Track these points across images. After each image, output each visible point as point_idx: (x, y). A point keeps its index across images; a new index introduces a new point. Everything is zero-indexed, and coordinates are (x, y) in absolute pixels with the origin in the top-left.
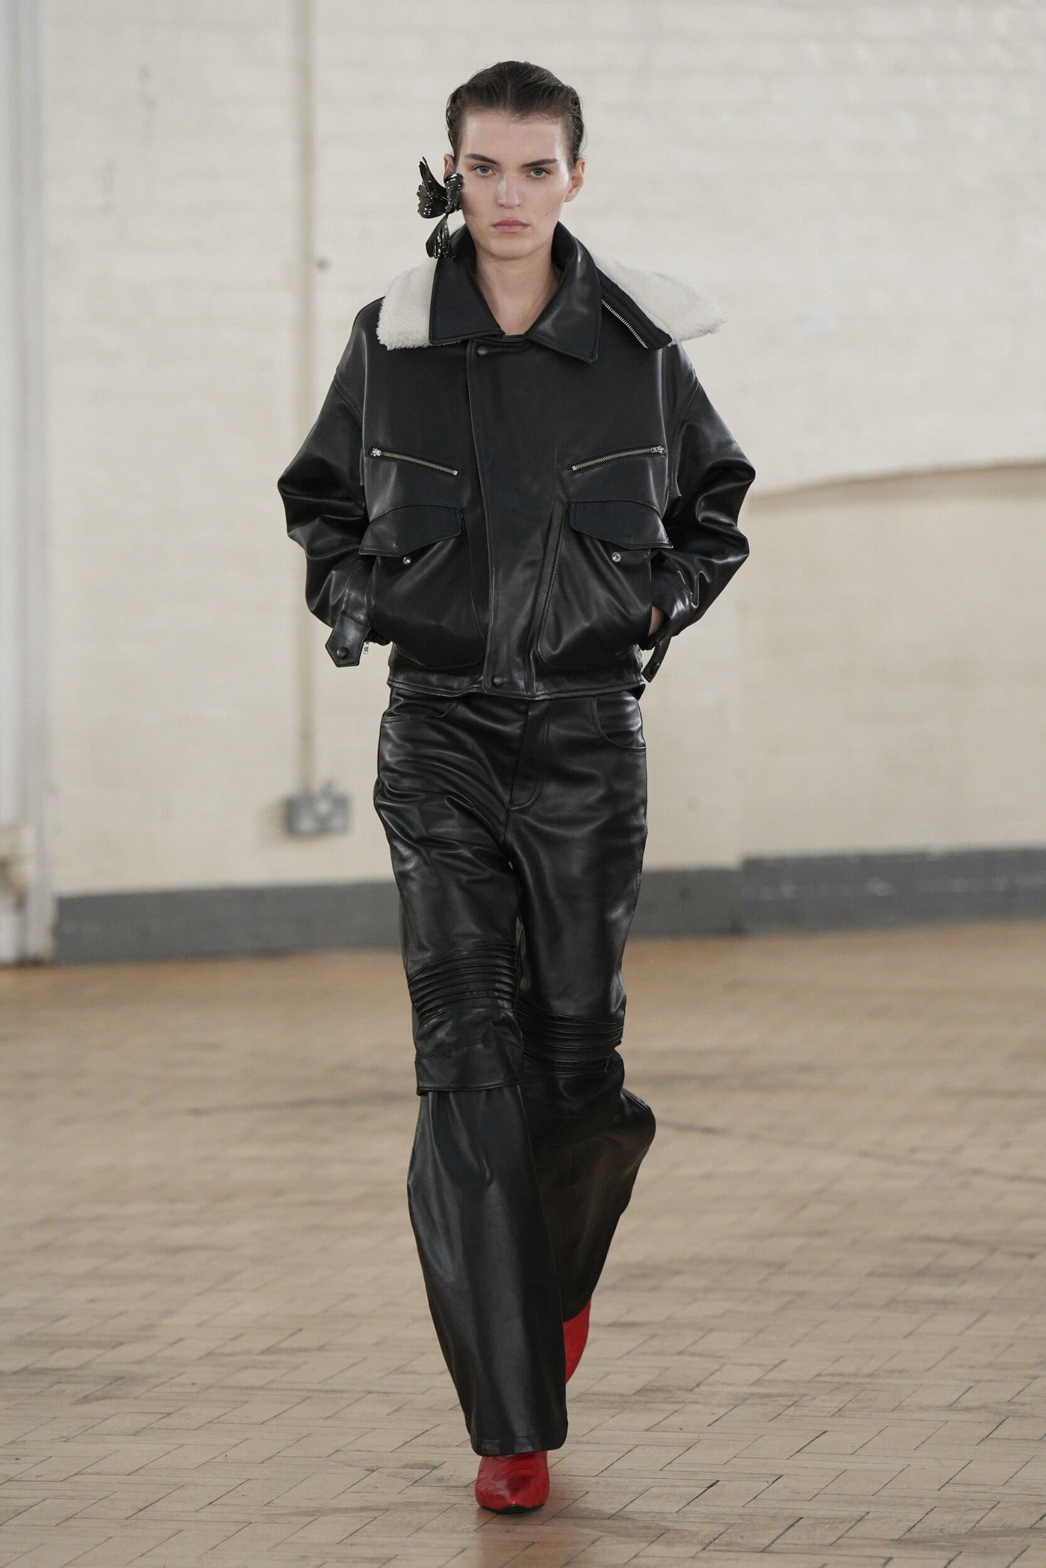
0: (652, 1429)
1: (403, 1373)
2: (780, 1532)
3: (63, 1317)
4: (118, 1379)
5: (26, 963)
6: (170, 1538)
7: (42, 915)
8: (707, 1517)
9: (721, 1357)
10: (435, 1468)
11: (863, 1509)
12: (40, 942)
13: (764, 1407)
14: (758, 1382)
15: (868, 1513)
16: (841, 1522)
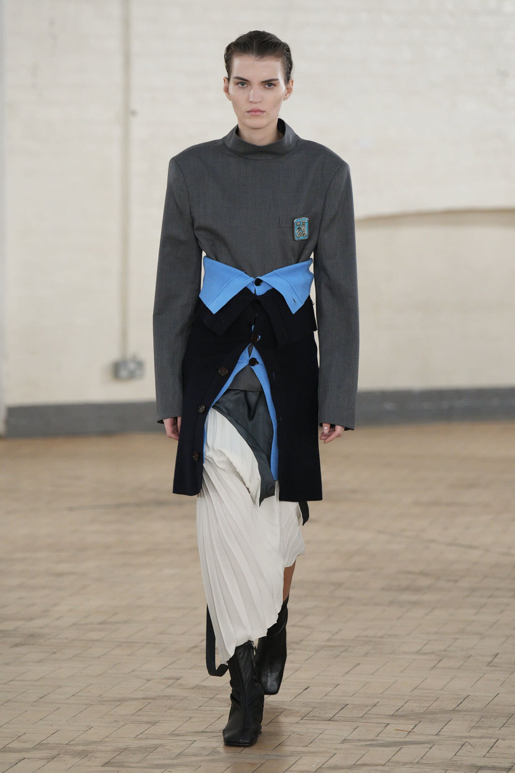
2: (337, 711)
4: (32, 636)
6: (54, 711)
8: (304, 703)
9: (312, 628)
10: (178, 679)
11: (376, 700)
14: (329, 640)
15: (378, 702)
16: (366, 707)
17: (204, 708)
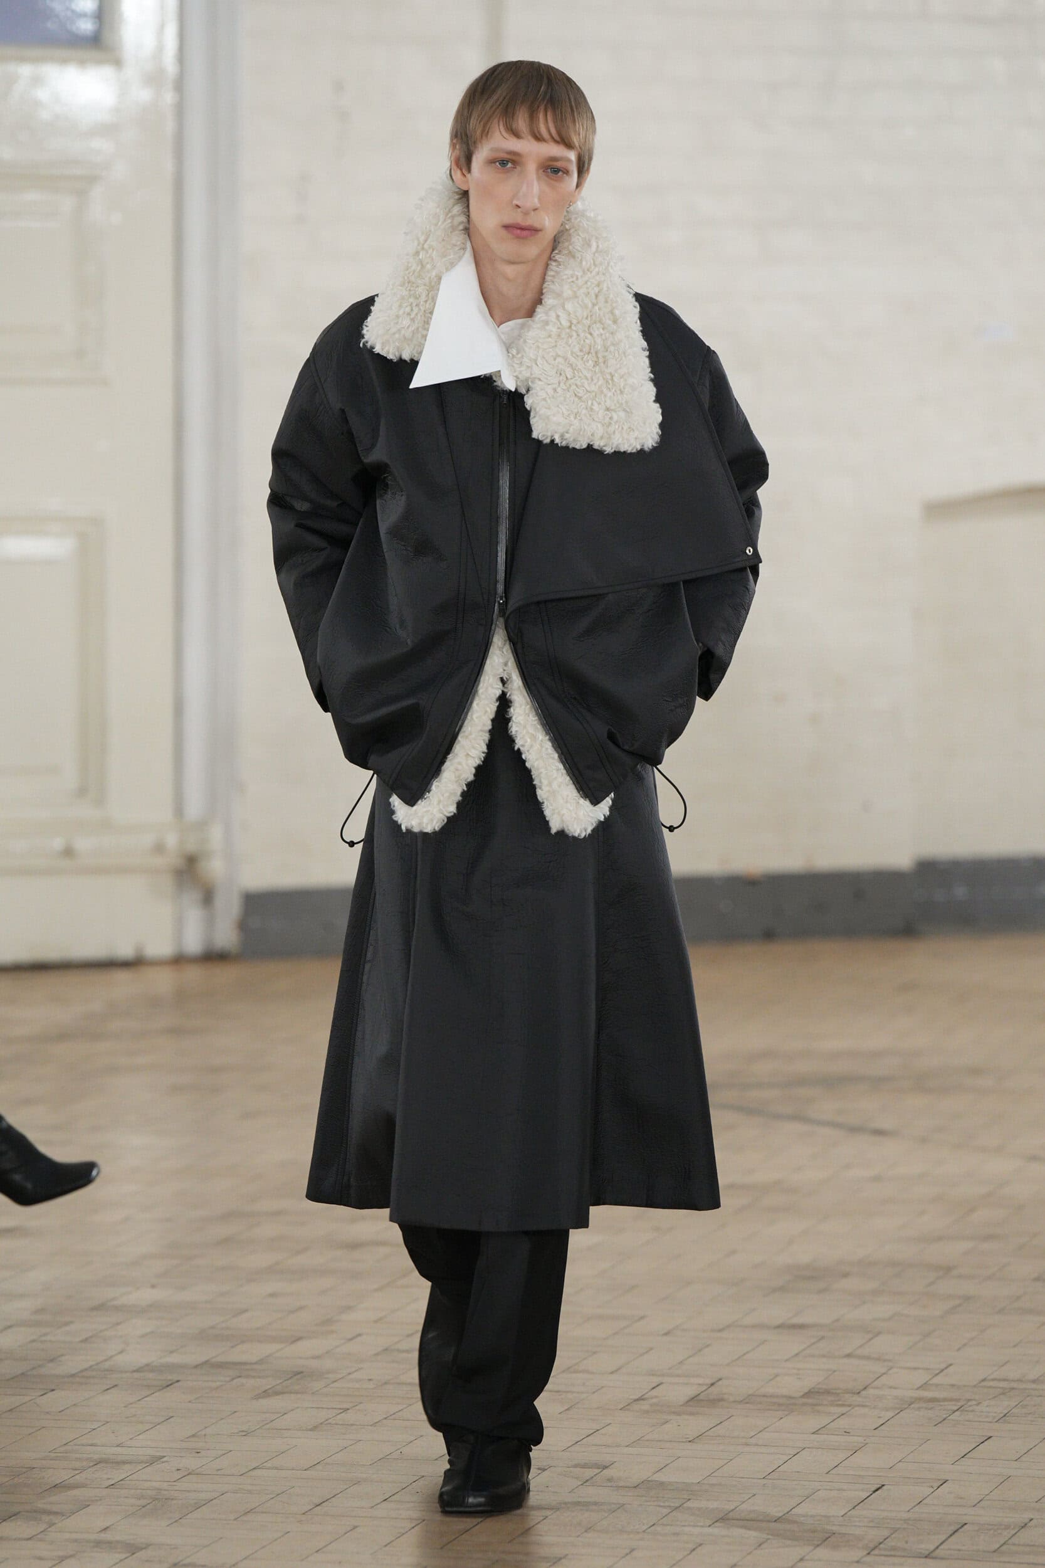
0: (820, 1432)
1: (575, 1372)
2: (944, 1537)
3: (246, 1311)
4: (298, 1374)
5: (213, 957)
6: (346, 1533)
7: (229, 909)
8: (872, 1521)
9: (889, 1361)
10: (605, 1467)
11: (1027, 1516)
12: (226, 936)
13: (929, 1411)
14: (924, 1386)
15: (1031, 1520)
16: (1005, 1529)
17: (659, 1529)
